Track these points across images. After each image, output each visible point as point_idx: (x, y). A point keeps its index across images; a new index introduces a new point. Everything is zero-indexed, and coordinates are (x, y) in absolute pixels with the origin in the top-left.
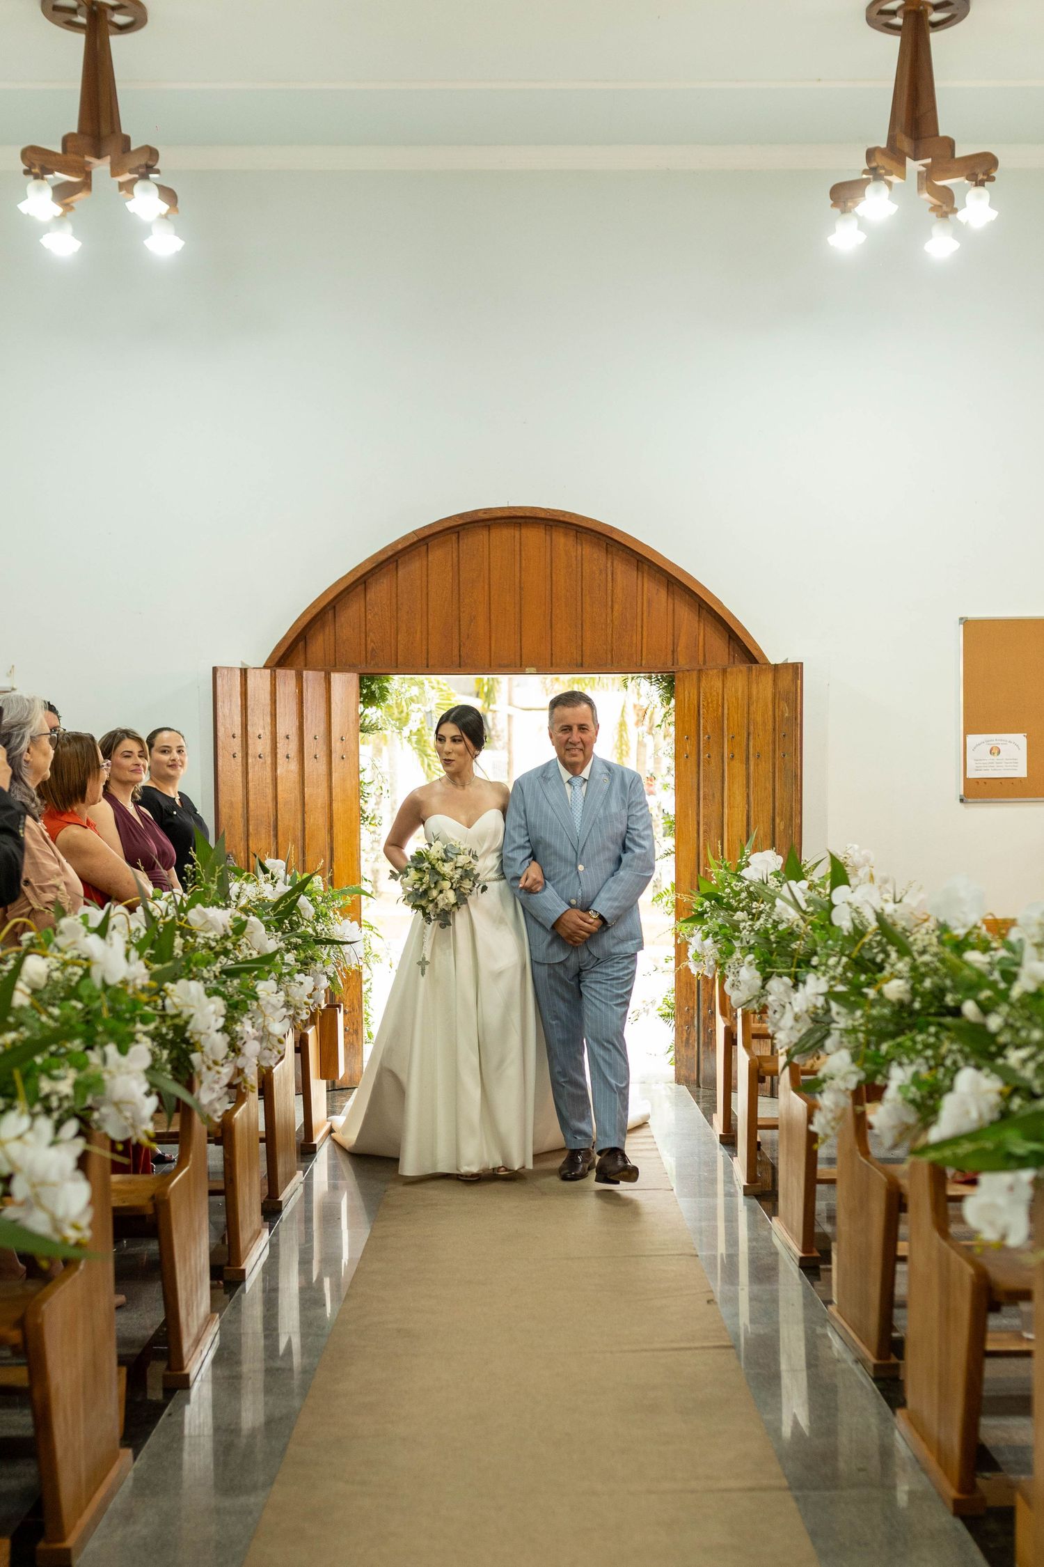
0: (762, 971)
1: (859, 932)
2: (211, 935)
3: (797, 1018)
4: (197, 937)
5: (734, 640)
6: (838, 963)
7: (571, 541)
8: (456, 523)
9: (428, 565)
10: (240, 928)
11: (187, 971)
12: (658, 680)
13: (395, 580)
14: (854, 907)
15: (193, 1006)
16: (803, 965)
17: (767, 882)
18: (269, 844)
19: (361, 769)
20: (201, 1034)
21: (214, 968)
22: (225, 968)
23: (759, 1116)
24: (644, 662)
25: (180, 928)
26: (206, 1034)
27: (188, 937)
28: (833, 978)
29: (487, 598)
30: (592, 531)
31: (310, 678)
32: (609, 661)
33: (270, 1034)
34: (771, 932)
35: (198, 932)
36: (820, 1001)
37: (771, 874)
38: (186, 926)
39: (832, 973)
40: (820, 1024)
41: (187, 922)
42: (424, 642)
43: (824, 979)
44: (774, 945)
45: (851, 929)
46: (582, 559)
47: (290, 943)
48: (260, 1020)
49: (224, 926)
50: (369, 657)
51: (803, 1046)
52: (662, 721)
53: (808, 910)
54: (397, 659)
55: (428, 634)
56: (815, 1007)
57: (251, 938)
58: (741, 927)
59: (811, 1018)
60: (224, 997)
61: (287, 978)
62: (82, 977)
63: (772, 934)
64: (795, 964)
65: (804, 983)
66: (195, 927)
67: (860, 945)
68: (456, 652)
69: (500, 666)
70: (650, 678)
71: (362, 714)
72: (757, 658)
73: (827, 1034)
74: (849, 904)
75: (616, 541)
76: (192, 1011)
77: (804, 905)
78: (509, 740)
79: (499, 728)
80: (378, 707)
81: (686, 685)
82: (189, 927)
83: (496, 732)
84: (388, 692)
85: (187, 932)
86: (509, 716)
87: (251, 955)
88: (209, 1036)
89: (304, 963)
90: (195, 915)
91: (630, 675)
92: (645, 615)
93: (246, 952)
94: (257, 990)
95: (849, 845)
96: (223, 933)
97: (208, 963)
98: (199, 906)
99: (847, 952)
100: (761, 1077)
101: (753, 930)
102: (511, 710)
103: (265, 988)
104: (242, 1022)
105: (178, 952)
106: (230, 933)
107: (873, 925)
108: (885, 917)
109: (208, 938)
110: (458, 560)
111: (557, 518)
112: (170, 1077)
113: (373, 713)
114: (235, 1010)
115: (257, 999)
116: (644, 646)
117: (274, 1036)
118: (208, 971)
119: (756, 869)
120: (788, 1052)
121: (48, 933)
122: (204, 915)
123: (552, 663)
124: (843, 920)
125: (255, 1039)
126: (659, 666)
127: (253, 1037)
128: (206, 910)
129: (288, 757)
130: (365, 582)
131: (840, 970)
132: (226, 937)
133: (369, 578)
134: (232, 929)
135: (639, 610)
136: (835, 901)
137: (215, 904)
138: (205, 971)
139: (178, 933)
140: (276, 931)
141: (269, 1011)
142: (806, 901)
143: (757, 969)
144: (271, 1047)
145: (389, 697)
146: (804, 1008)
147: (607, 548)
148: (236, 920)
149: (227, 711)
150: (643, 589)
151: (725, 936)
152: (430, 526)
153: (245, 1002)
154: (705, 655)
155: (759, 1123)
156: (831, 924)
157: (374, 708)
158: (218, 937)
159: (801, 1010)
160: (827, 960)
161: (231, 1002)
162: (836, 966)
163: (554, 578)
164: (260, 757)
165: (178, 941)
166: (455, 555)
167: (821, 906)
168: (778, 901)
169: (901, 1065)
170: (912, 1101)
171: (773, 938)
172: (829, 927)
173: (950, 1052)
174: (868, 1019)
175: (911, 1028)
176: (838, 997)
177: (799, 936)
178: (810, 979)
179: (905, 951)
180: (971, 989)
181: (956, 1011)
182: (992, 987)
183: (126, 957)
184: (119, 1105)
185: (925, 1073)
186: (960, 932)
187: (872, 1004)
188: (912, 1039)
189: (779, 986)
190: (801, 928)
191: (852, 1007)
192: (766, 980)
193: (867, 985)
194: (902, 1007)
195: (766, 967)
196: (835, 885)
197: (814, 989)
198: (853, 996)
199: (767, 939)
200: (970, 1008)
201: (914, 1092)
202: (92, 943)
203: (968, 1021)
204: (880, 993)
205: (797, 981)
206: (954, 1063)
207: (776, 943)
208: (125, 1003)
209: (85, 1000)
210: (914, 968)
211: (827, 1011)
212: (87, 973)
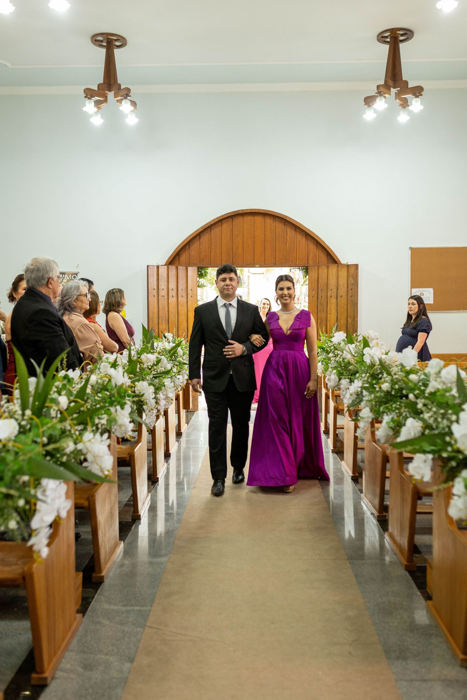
0: (339, 377)
1: (373, 365)
2: (149, 364)
3: (351, 395)
4: (144, 364)
5: (329, 255)
6: (366, 376)
7: (272, 221)
8: (232, 215)
9: (222, 229)
10: (159, 361)
11: (141, 377)
12: (302, 269)
13: (210, 235)
14: (371, 356)
15: (144, 390)
16: (353, 375)
17: (341, 343)
18: (166, 326)
19: (198, 300)
20: (147, 399)
21: (150, 376)
22: (154, 376)
23: (337, 424)
24: (297, 263)
25: (139, 362)
26: (148, 400)
27: (141, 364)
28: (364, 381)
29: (242, 241)
30: (280, 217)
31: (180, 269)
32: (285, 263)
33: (168, 397)
34: (342, 363)
35: (144, 363)
36: (359, 389)
37: (342, 341)
38: (140, 361)
39: (363, 379)
40: (359, 396)
41: (141, 359)
42: (220, 256)
43: (360, 381)
44: (343, 368)
45: (370, 363)
46: (276, 227)
47: (175, 364)
48: (165, 392)
49: (153, 361)
50: (201, 262)
51: (353, 404)
52: (304, 283)
53: (355, 355)
54: (211, 262)
55: (221, 253)
56: (357, 391)
57: (162, 363)
58: (331, 359)
59: (356, 394)
60: (154, 386)
61: (174, 377)
62: (108, 382)
63: (343, 364)
64: (350, 375)
65: (353, 382)
66: (144, 361)
67: (373, 369)
68: (231, 260)
69: (247, 264)
70: (299, 268)
71: (198, 281)
72: (337, 261)
73: (361, 401)
74: (370, 355)
75: (288, 221)
76: (144, 392)
77: (354, 353)
78: (248, 284)
79: (244, 280)
80: (204, 278)
81: (313, 271)
82: (141, 361)
83: (244, 281)
84: (208, 273)
85: (141, 363)
86: (248, 276)
87: (162, 370)
88: (150, 400)
89: (179, 372)
90: (144, 357)
91: (292, 268)
92: (298, 246)
93: (161, 369)
94: (165, 383)
95: (369, 331)
96: (153, 363)
97: (149, 375)
98: (145, 354)
99: (369, 372)
100: (338, 411)
101: (335, 360)
102: (249, 274)
103: (167, 381)
104: (159, 394)
105: (138, 370)
106: (156, 363)
107: (378, 363)
108: (382, 359)
109: (148, 365)
110: (232, 228)
111: (267, 213)
112: (137, 415)
113: (202, 281)
114: (157, 389)
115: (165, 386)
116: (297, 257)
117: (170, 398)
118: (148, 377)
119: (336, 338)
120: (348, 406)
121: (96, 365)
122: (147, 357)
123: (265, 264)
124: (367, 360)
125: (164, 399)
126: (302, 264)
127: (163, 399)
128: (147, 355)
129: (173, 296)
130: (200, 235)
131: (366, 378)
132: (154, 365)
133: (201, 234)
134: (156, 362)
135: (296, 245)
136: (364, 353)
137: (150, 352)
138: (147, 377)
139: (138, 364)
140: (170, 360)
141: (168, 389)
142: (354, 352)
143: (337, 376)
144: (168, 401)
145: (208, 275)
146: (354, 391)
147: (284, 223)
148: (157, 358)
149: (152, 281)
150: (297, 237)
151: (326, 362)
152: (222, 216)
153: (161, 387)
154: (319, 261)
155: (337, 427)
156: (363, 361)
157: (203, 279)
158: (152, 365)
159: (352, 392)
160: (362, 375)
161: (156, 387)
162: (364, 377)
163: (266, 234)
164: (163, 296)
165: (138, 366)
166: (231, 225)
167: (360, 354)
168: (344, 352)
169: (387, 415)
170: (391, 428)
171: (343, 365)
172: (362, 362)
173: (404, 411)
174: (376, 397)
175: (391, 401)
176: (366, 388)
177: (352, 364)
178: (356, 381)
179: (389, 374)
180: (412, 390)
181: (407, 396)
182: (419, 389)
183: (123, 376)
184: (120, 426)
185: (396, 418)
186: (408, 368)
187: (377, 392)
188: (391, 406)
189: (344, 382)
190: (352, 361)
191: (371, 393)
192: (340, 379)
193: (376, 384)
194: (388, 393)
195: (340, 375)
196: (364, 347)
197: (357, 384)
198: (371, 389)
199: (341, 365)
200: (411, 396)
201: (392, 425)
202: (112, 371)
203: (411, 401)
204: (380, 388)
205: (351, 381)
206: (406, 415)
207: (344, 366)
208: (122, 391)
209: (109, 390)
210: (392, 380)
211: (362, 392)
212: (110, 381)
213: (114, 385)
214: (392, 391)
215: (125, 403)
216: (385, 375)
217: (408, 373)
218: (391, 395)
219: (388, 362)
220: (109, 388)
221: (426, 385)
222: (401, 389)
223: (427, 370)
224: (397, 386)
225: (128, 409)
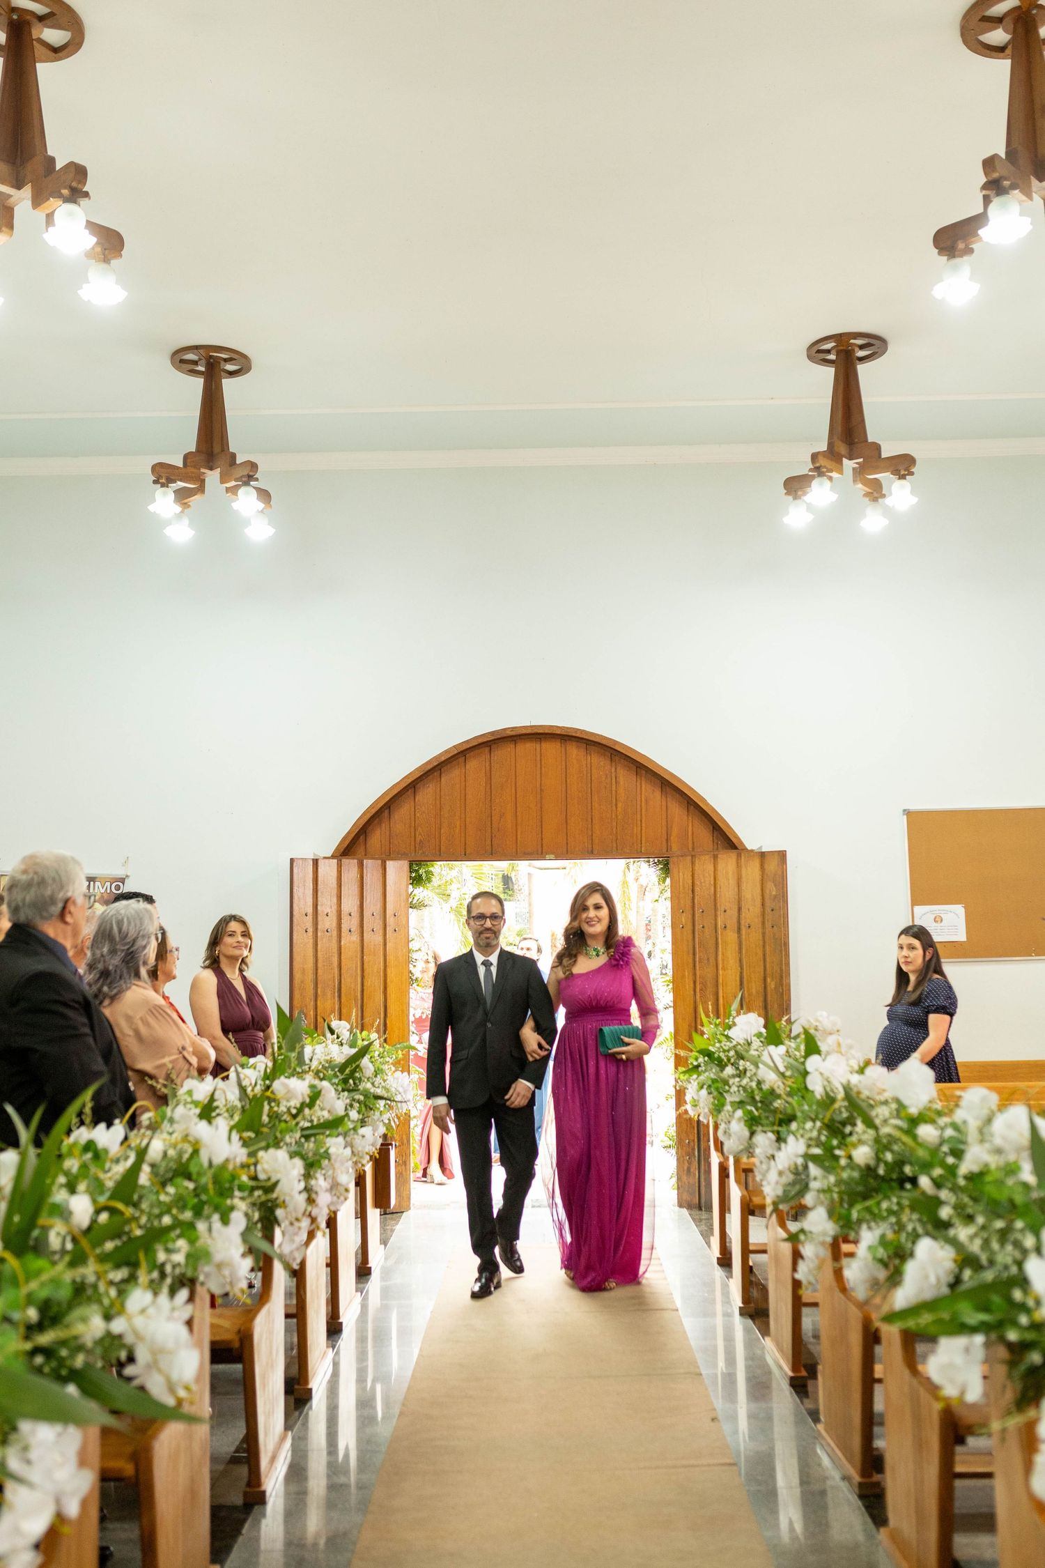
0: (750, 1127)
1: (829, 1100)
2: (293, 1103)
3: (781, 1173)
4: (279, 1104)
5: (717, 830)
6: (814, 1127)
7: (582, 753)
8: (491, 739)
9: (466, 771)
10: (315, 1096)
11: (273, 1139)
12: (656, 863)
13: (439, 785)
14: (825, 1076)
15: (279, 1170)
16: (784, 1125)
17: (751, 1043)
19: (410, 939)
20: (285, 1196)
21: (295, 1135)
22: (305, 1132)
23: (750, 1240)
24: (643, 850)
25: (267, 1098)
26: (289, 1195)
27: (273, 1105)
28: (811, 1139)
29: (514, 798)
30: (601, 744)
31: (369, 865)
32: (614, 849)
33: (338, 1184)
34: (756, 1092)
35: (281, 1101)
36: (799, 1161)
37: (754, 1036)
38: (271, 1095)
39: (808, 1136)
40: (799, 1179)
41: (273, 1092)
42: (463, 835)
43: (801, 1141)
44: (760, 1104)
45: (823, 1094)
46: (591, 766)
47: (354, 1100)
48: (330, 1173)
49: (303, 1095)
50: (417, 848)
51: (788, 1194)
52: (660, 896)
53: (786, 1074)
54: (439, 849)
55: (466, 828)
56: (795, 1164)
57: (323, 1100)
58: (730, 1083)
59: (793, 1174)
60: (303, 1158)
61: (352, 1133)
62: (192, 1155)
63: (758, 1094)
64: (777, 1122)
65: (785, 1141)
66: (278, 1096)
67: (831, 1111)
68: (488, 843)
69: (525, 853)
70: (648, 862)
71: (411, 893)
72: (736, 844)
73: (806, 1188)
74: (821, 1073)
75: (619, 752)
76: (279, 1174)
77: (782, 1069)
80: (424, 887)
81: (681, 867)
82: (273, 1096)
84: (433, 875)
85: (272, 1101)
87: (324, 1116)
88: (292, 1197)
89: (365, 1117)
90: (279, 1085)
91: (632, 860)
92: (644, 810)
93: (321, 1114)
94: (330, 1151)
96: (301, 1101)
97: (291, 1130)
98: (282, 1077)
99: (820, 1117)
100: (751, 1210)
101: (740, 1086)
103: (335, 1145)
104: (316, 1179)
105: (265, 1119)
106: (308, 1100)
107: (841, 1095)
108: (851, 1086)
109: (290, 1106)
110: (490, 768)
111: (571, 734)
112: (260, 1234)
114: (311, 1167)
115: (329, 1158)
116: (644, 834)
118: (290, 1136)
119: (741, 1029)
120: (774, 1200)
122: (287, 1085)
123: (567, 851)
124: (816, 1086)
126: (656, 851)
127: (325, 1190)
128: (287, 1081)
129: (350, 931)
130: (414, 788)
131: (815, 1134)
132: (304, 1105)
133: (418, 784)
134: (309, 1097)
135: (638, 807)
136: (809, 1068)
137: (294, 1073)
138: (287, 1137)
139: (265, 1103)
140: (343, 1091)
141: (338, 1165)
142: (784, 1066)
143: (746, 1125)
144: (338, 1194)
146: (787, 1165)
147: (611, 757)
148: (312, 1086)
149: (301, 894)
150: (641, 789)
151: (717, 1089)
153: (319, 1161)
154: (693, 843)
155: (750, 1248)
156: (806, 1088)
158: (299, 1105)
159: (784, 1167)
160: (805, 1124)
161: (307, 1162)
162: (811, 1130)
163: (568, 782)
164: (328, 931)
165: (266, 1109)
166: (488, 764)
167: (798, 1072)
168: (760, 1065)
169: (870, 1228)
170: (881, 1261)
171: (758, 1098)
172: (804, 1091)
173: (910, 1220)
174: (839, 1182)
175: (877, 1191)
176: (815, 1159)
177: (779, 1097)
178: (791, 1139)
179: (869, 1123)
180: (926, 1167)
181: (914, 1181)
182: (943, 1164)
183: (229, 1139)
184: (219, 1266)
185: (890, 1235)
186: (913, 1111)
187: (843, 1168)
188: (878, 1204)
189: (764, 1140)
190: (780, 1090)
191: (828, 1170)
192: (752, 1134)
193: (839, 1147)
194: (869, 1171)
195: (753, 1123)
196: (808, 1053)
197: (794, 1149)
198: (828, 1160)
199: (753, 1098)
200: (924, 1182)
201: (881, 1253)
202: (201, 1129)
203: (924, 1193)
204: (850, 1157)
205: (780, 1139)
206: (914, 1230)
207: (761, 1102)
208: (226, 1176)
209: (194, 1177)
210: (877, 1140)
211: (806, 1167)
212: (196, 1152)
213: (206, 1164)
214: (877, 1166)
215: (232, 1208)
216: (860, 1126)
217: (914, 1122)
218: (877, 1176)
219: (865, 1093)
220: (193, 1169)
221: (958, 1154)
222: (900, 1163)
223: (959, 1115)
224: (889, 1157)
225: (239, 1220)
